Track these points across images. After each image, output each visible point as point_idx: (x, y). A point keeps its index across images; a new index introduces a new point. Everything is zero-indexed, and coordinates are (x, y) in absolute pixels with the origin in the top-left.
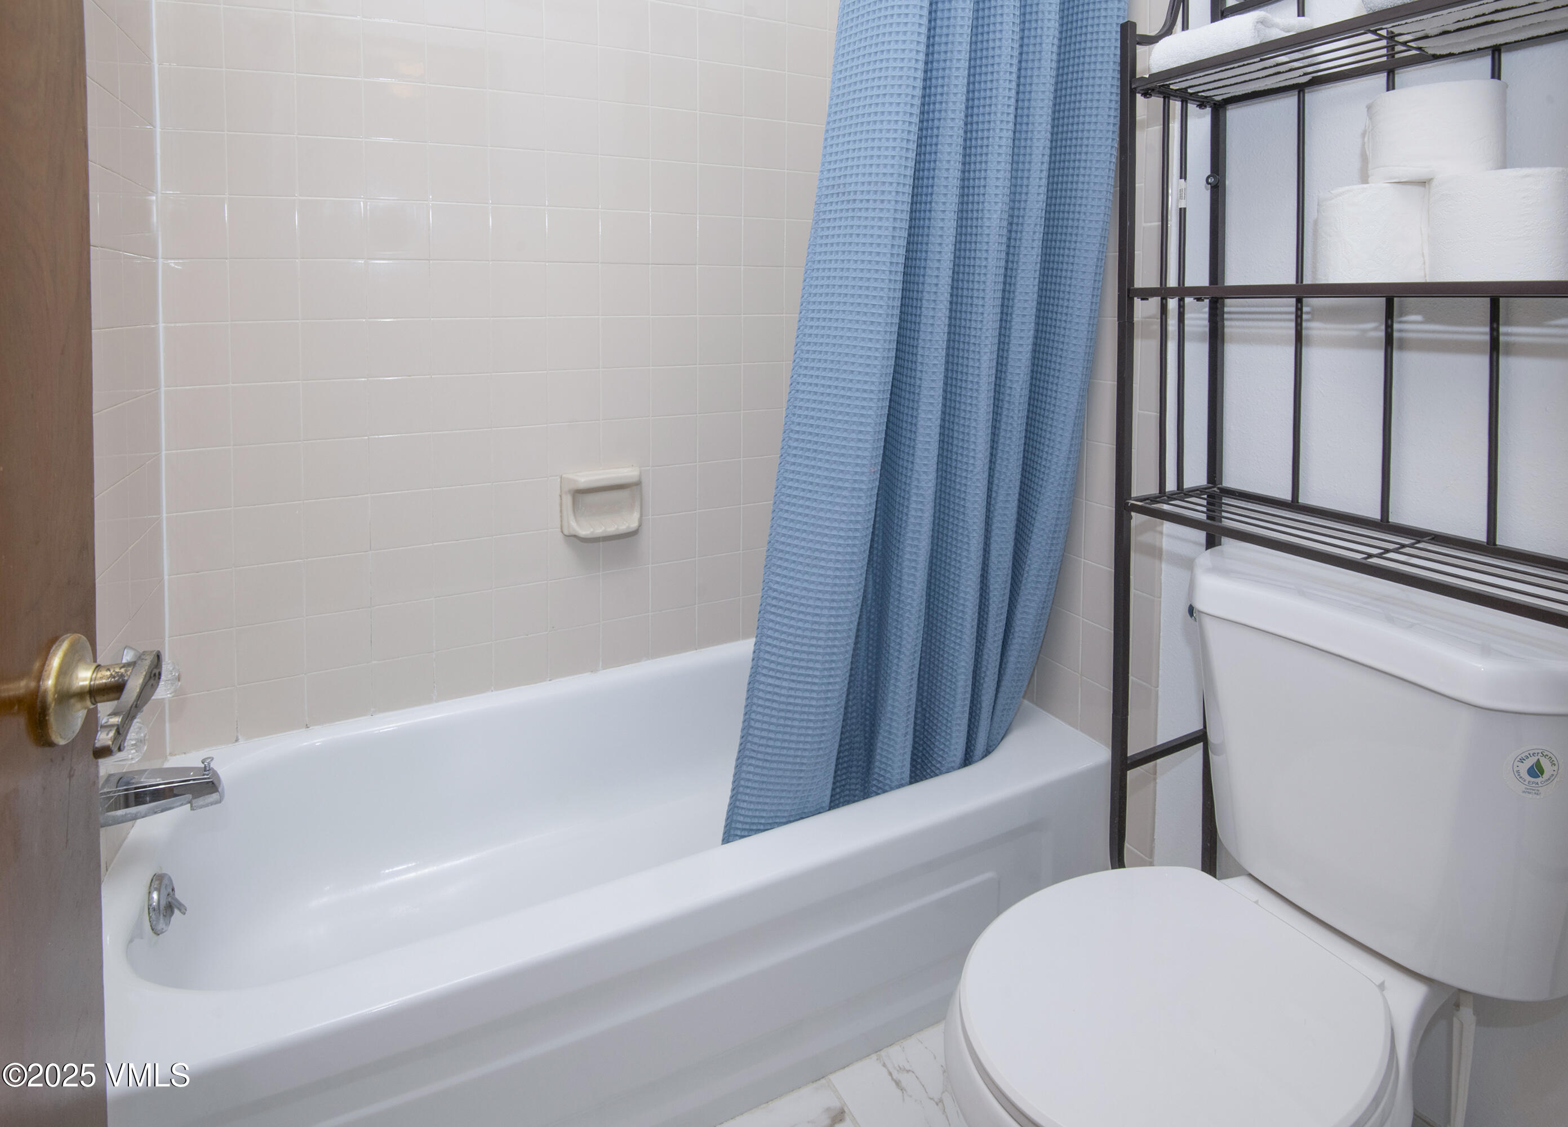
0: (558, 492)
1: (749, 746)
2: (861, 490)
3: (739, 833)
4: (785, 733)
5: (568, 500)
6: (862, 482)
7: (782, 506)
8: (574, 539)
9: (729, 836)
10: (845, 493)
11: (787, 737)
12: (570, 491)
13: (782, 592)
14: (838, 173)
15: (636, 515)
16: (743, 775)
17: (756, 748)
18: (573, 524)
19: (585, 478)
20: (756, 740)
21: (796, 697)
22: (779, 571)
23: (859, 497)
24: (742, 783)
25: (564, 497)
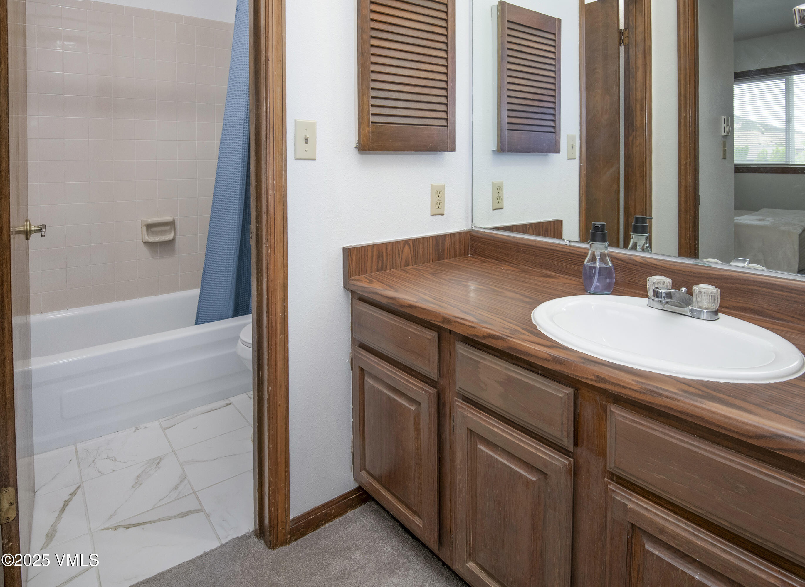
0: (141, 226)
1: (203, 296)
2: (236, 212)
3: (200, 322)
4: (214, 291)
5: (145, 229)
6: (236, 210)
7: (213, 219)
8: (147, 243)
9: (196, 323)
10: (231, 214)
11: (215, 292)
12: (145, 225)
13: (212, 246)
14: (228, 116)
15: (172, 234)
16: (201, 305)
17: (205, 296)
18: (147, 237)
19: (150, 221)
20: (205, 294)
21: (217, 279)
22: (212, 239)
23: (236, 215)
24: (201, 308)
25: (143, 228)
